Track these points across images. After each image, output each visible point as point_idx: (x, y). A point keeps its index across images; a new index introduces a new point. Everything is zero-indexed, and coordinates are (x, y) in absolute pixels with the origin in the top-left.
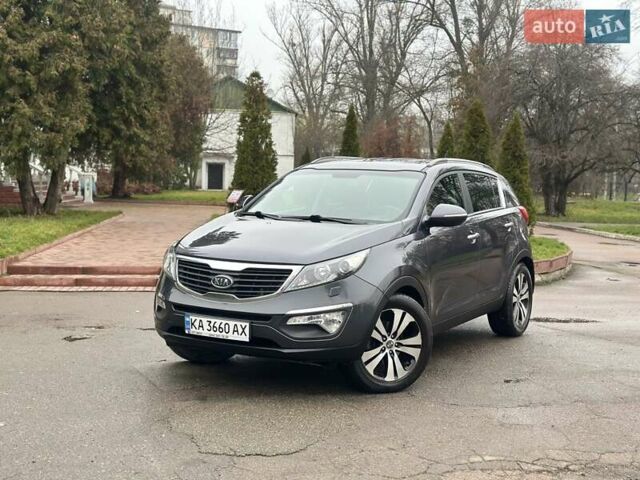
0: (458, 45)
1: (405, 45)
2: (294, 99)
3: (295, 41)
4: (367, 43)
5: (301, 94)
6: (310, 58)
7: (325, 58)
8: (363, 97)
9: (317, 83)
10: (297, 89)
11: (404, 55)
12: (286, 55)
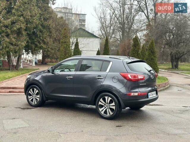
0: (148, 17)
1: (134, 17)
2: (101, 34)
3: (102, 17)
4: (122, 17)
5: (103, 32)
6: (106, 22)
7: (111, 21)
8: (121, 33)
9: (108, 29)
10: (102, 31)
11: (133, 20)
12: (99, 21)
